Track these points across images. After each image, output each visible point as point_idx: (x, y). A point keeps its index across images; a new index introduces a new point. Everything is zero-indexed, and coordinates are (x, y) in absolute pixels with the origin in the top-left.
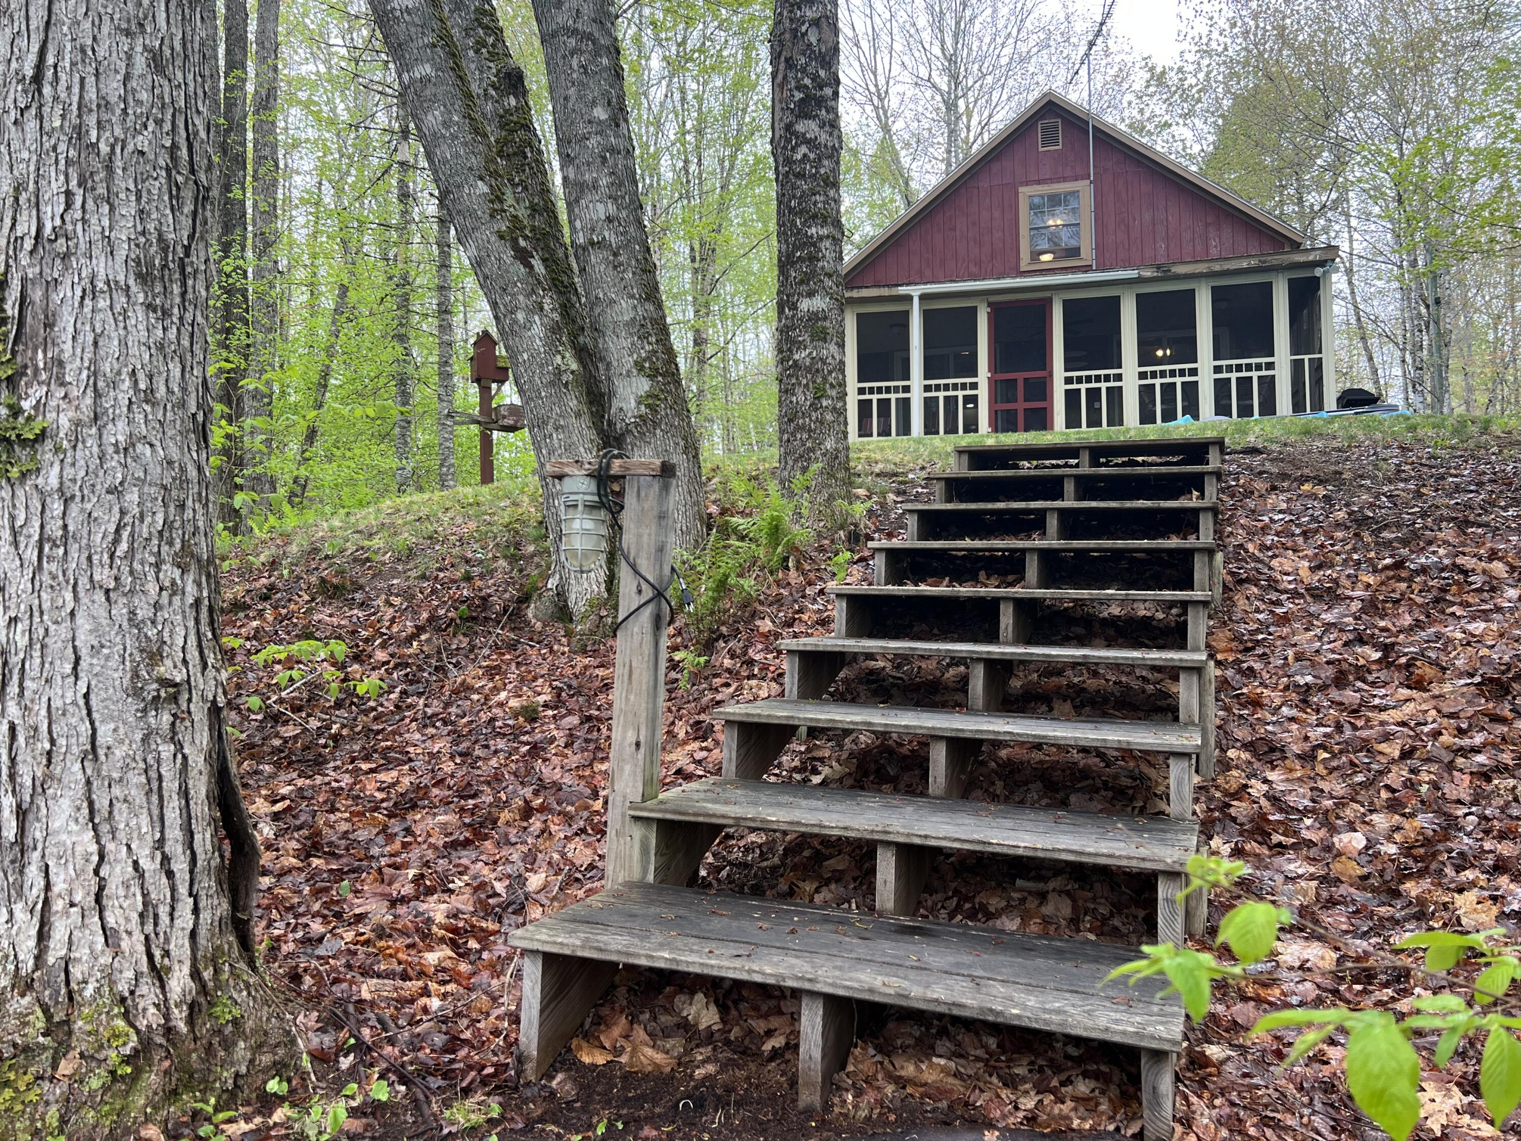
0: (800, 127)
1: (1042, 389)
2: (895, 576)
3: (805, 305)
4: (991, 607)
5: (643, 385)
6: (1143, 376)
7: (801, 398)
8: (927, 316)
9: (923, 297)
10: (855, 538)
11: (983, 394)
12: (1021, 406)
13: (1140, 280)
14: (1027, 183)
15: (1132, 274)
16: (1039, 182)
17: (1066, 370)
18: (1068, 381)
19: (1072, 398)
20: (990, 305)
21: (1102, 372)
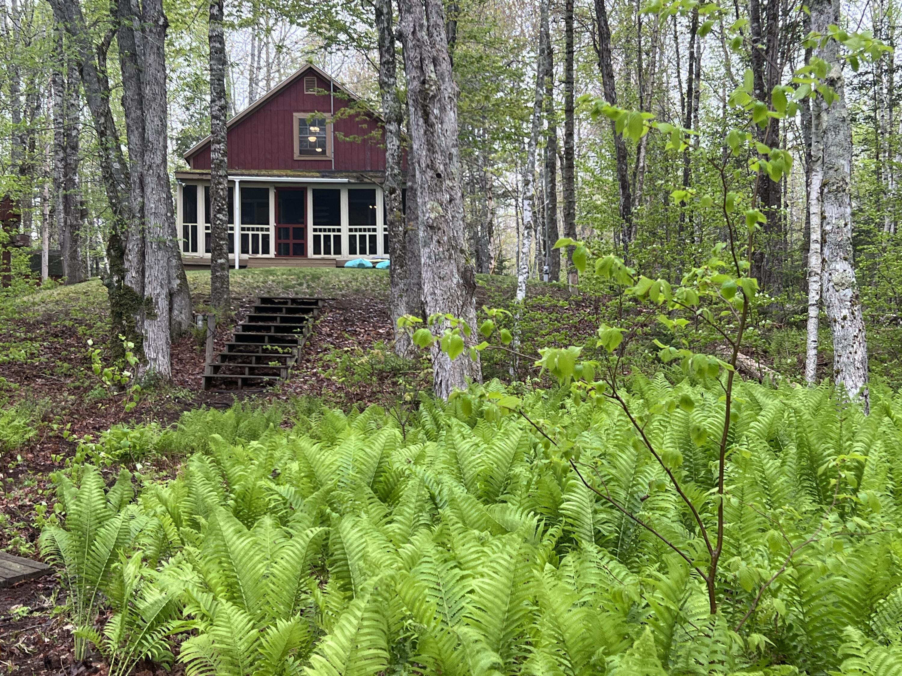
0: (218, 216)
1: (302, 233)
2: (244, 330)
3: (219, 261)
4: (263, 337)
5: (178, 281)
6: (351, 230)
7: (218, 284)
8: (242, 190)
9: (241, 182)
10: (233, 321)
11: (272, 234)
12: (291, 241)
13: (349, 183)
14: (298, 111)
15: (346, 180)
16: (304, 111)
17: (314, 224)
18: (315, 230)
19: (317, 239)
20: (276, 188)
21: (331, 227)
